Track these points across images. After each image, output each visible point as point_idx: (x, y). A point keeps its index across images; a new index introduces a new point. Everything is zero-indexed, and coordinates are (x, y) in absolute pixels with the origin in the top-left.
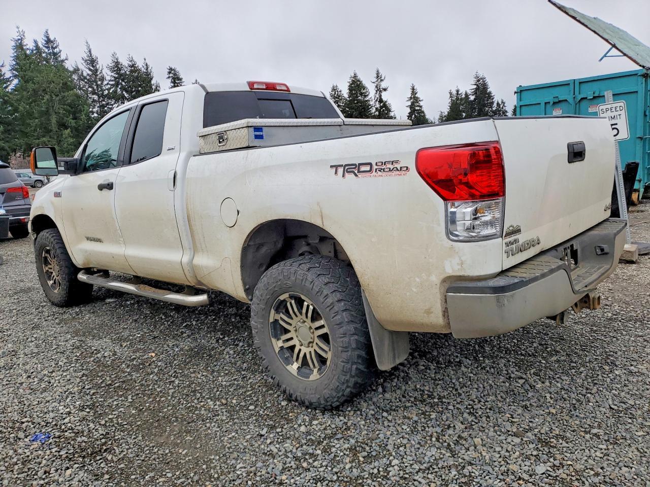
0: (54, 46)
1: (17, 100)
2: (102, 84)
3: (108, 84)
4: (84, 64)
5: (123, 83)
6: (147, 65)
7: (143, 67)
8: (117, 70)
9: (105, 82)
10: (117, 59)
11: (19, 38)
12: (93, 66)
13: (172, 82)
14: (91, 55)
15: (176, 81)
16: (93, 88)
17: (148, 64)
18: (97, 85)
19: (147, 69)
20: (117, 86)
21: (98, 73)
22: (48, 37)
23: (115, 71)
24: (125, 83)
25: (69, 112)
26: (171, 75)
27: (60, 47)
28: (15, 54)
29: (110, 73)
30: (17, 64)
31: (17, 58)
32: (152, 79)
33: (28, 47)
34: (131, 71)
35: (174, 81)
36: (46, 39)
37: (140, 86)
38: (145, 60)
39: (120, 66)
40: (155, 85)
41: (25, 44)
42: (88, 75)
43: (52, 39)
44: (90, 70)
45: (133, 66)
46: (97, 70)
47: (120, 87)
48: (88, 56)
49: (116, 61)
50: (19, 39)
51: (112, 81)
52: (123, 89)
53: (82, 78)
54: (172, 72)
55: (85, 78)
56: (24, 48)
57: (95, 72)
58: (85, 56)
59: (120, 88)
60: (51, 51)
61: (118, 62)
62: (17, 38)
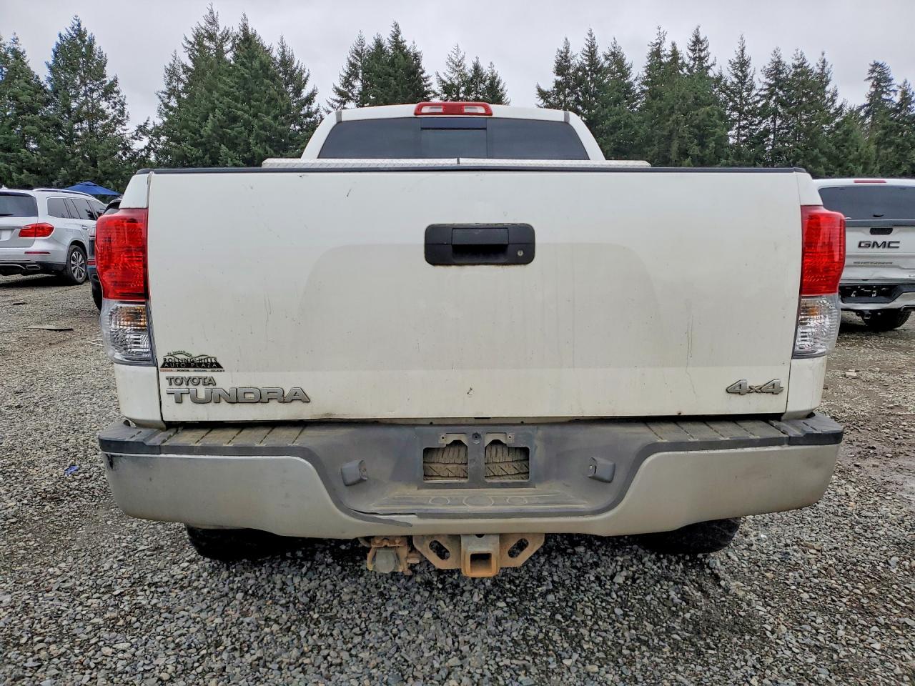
0: (702, 48)
1: (639, 122)
2: (749, 96)
3: (757, 95)
4: (731, 69)
5: (781, 93)
6: (824, 62)
7: (818, 65)
8: (776, 74)
9: (754, 92)
10: (779, 58)
11: (658, 41)
12: (742, 71)
13: (873, 85)
14: (743, 55)
15: (882, 84)
16: (735, 102)
17: (827, 60)
18: (741, 98)
19: (823, 69)
20: (770, 98)
21: (747, 80)
22: (697, 37)
23: (772, 75)
24: (784, 91)
25: (695, 136)
26: (875, 74)
27: (709, 50)
28: (649, 63)
29: (764, 79)
30: (649, 75)
31: (650, 68)
32: (827, 82)
33: (666, 52)
34: (796, 74)
35: (878, 84)
36: (694, 39)
37: (806, 95)
38: (823, 54)
39: (781, 68)
40: (832, 91)
41: (663, 49)
42: (733, 83)
43: (702, 38)
44: (736, 76)
45: (801, 65)
46: (746, 76)
47: (774, 98)
48: (738, 57)
49: (777, 60)
50: (657, 44)
51: (765, 90)
52: (778, 101)
53: (725, 89)
54: (878, 69)
55: (728, 88)
56: (662, 54)
57: (742, 79)
58: (734, 58)
59: (775, 101)
60: (697, 55)
61: (779, 61)
62: (655, 42)
